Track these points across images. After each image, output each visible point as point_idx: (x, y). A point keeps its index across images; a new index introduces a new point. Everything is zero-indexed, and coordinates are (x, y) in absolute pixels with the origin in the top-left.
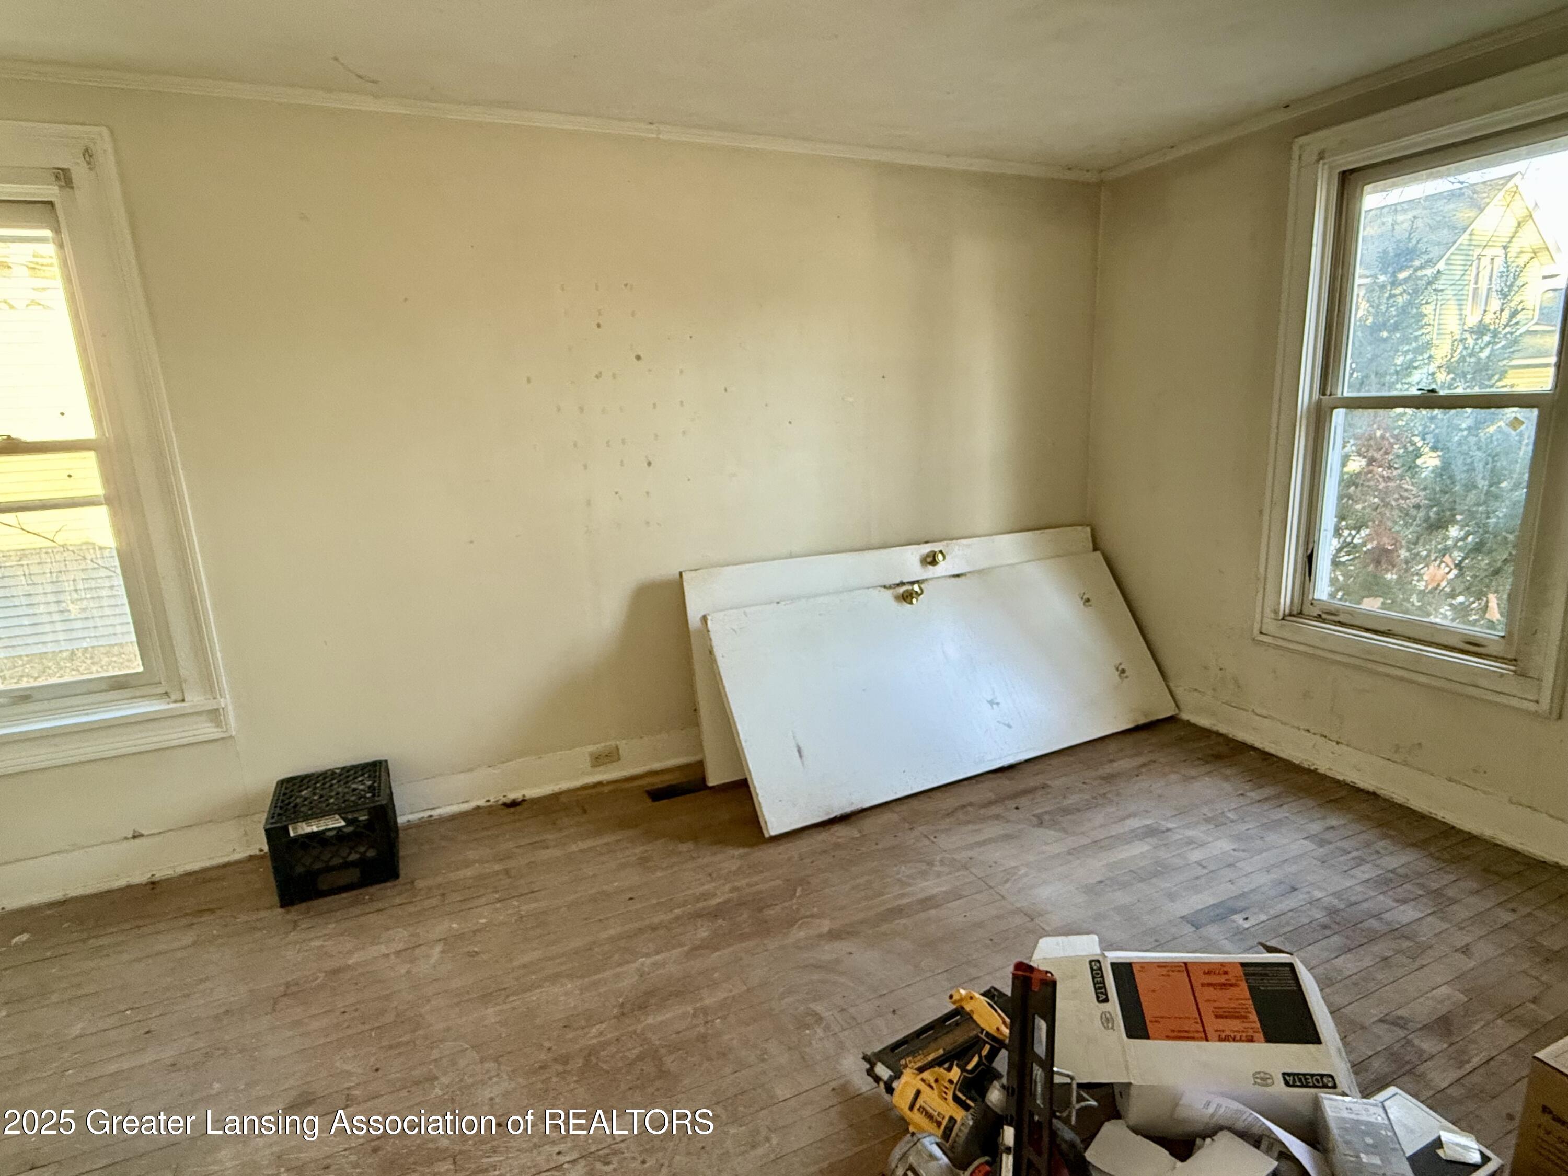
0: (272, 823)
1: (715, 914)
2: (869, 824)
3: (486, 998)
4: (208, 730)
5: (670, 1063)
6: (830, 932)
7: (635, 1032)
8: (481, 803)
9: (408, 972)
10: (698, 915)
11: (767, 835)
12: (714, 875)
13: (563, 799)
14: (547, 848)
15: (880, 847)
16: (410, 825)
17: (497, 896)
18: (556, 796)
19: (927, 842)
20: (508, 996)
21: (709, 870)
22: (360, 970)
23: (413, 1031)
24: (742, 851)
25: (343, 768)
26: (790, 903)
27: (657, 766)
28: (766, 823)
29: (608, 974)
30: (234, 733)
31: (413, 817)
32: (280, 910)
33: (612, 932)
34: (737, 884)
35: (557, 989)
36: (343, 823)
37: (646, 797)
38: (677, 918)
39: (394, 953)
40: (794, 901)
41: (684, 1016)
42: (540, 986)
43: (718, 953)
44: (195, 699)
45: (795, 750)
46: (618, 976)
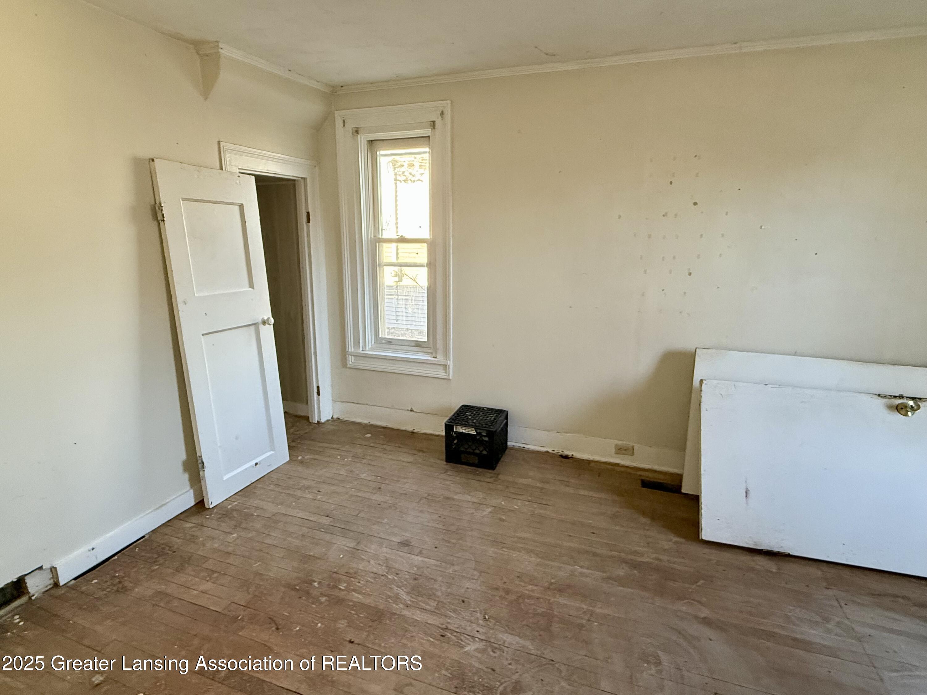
0: (449, 422)
1: (635, 565)
2: (789, 567)
3: (495, 542)
4: (441, 373)
5: (556, 627)
6: (705, 618)
7: (549, 600)
8: (550, 450)
9: (472, 513)
10: (625, 561)
11: (700, 538)
12: (650, 545)
13: (592, 464)
14: (568, 486)
15: (788, 586)
16: (513, 448)
17: (530, 498)
18: (589, 462)
19: (835, 604)
20: (503, 548)
21: (650, 540)
22: (457, 503)
23: (459, 539)
24: (678, 539)
25: (488, 408)
26: (689, 586)
27: (656, 468)
28: (702, 529)
29: (556, 564)
30: (451, 378)
31: (517, 445)
32: (445, 463)
33: (572, 545)
34: (661, 557)
35: (526, 557)
36: (475, 433)
37: (639, 482)
38: (612, 557)
39: (472, 502)
40: (694, 587)
41: (578, 609)
42: (520, 551)
43: (621, 588)
44: (440, 358)
45: (744, 491)
46: (560, 568)
